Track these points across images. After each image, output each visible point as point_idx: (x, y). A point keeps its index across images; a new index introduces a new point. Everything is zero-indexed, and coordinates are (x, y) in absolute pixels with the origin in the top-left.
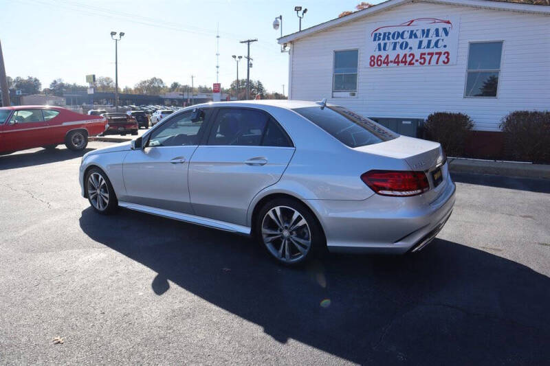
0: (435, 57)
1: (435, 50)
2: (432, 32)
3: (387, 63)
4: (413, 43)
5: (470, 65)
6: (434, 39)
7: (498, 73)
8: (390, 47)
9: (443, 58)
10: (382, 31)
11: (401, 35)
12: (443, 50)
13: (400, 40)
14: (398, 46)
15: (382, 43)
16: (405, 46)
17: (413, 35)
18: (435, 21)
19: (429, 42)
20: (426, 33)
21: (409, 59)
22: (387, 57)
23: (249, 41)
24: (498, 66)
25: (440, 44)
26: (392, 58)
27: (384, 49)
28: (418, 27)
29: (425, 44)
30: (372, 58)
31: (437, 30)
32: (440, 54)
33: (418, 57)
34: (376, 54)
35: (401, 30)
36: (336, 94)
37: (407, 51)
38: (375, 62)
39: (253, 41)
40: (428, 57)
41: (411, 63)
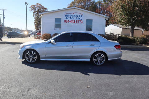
0: (79, 22)
1: (79, 20)
2: (79, 16)
3: (69, 22)
4: (75, 18)
5: (87, 24)
6: (79, 18)
7: (92, 26)
8: (69, 18)
9: (81, 22)
10: (67, 14)
11: (72, 16)
12: (81, 20)
13: (71, 17)
14: (71, 18)
15: (67, 17)
16: (73, 18)
17: (74, 16)
18: (79, 13)
19: (78, 18)
20: (77, 16)
21: (74, 21)
22: (69, 21)
23: (3, 10)
24: (92, 24)
25: (80, 19)
26: (70, 21)
27: (68, 18)
28: (76, 14)
29: (77, 18)
30: (65, 21)
31: (80, 16)
32: (80, 21)
33: (76, 21)
34: (66, 20)
35: (72, 15)
36: (56, 29)
37: (73, 20)
38: (66, 21)
39: (5, 10)
40: (78, 21)
41: (74, 23)
